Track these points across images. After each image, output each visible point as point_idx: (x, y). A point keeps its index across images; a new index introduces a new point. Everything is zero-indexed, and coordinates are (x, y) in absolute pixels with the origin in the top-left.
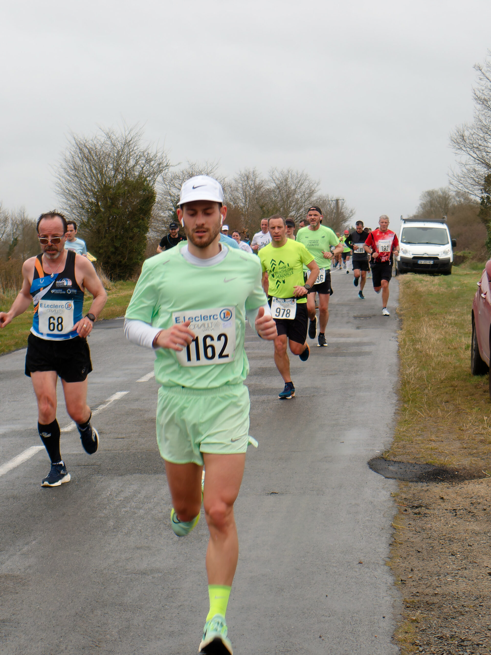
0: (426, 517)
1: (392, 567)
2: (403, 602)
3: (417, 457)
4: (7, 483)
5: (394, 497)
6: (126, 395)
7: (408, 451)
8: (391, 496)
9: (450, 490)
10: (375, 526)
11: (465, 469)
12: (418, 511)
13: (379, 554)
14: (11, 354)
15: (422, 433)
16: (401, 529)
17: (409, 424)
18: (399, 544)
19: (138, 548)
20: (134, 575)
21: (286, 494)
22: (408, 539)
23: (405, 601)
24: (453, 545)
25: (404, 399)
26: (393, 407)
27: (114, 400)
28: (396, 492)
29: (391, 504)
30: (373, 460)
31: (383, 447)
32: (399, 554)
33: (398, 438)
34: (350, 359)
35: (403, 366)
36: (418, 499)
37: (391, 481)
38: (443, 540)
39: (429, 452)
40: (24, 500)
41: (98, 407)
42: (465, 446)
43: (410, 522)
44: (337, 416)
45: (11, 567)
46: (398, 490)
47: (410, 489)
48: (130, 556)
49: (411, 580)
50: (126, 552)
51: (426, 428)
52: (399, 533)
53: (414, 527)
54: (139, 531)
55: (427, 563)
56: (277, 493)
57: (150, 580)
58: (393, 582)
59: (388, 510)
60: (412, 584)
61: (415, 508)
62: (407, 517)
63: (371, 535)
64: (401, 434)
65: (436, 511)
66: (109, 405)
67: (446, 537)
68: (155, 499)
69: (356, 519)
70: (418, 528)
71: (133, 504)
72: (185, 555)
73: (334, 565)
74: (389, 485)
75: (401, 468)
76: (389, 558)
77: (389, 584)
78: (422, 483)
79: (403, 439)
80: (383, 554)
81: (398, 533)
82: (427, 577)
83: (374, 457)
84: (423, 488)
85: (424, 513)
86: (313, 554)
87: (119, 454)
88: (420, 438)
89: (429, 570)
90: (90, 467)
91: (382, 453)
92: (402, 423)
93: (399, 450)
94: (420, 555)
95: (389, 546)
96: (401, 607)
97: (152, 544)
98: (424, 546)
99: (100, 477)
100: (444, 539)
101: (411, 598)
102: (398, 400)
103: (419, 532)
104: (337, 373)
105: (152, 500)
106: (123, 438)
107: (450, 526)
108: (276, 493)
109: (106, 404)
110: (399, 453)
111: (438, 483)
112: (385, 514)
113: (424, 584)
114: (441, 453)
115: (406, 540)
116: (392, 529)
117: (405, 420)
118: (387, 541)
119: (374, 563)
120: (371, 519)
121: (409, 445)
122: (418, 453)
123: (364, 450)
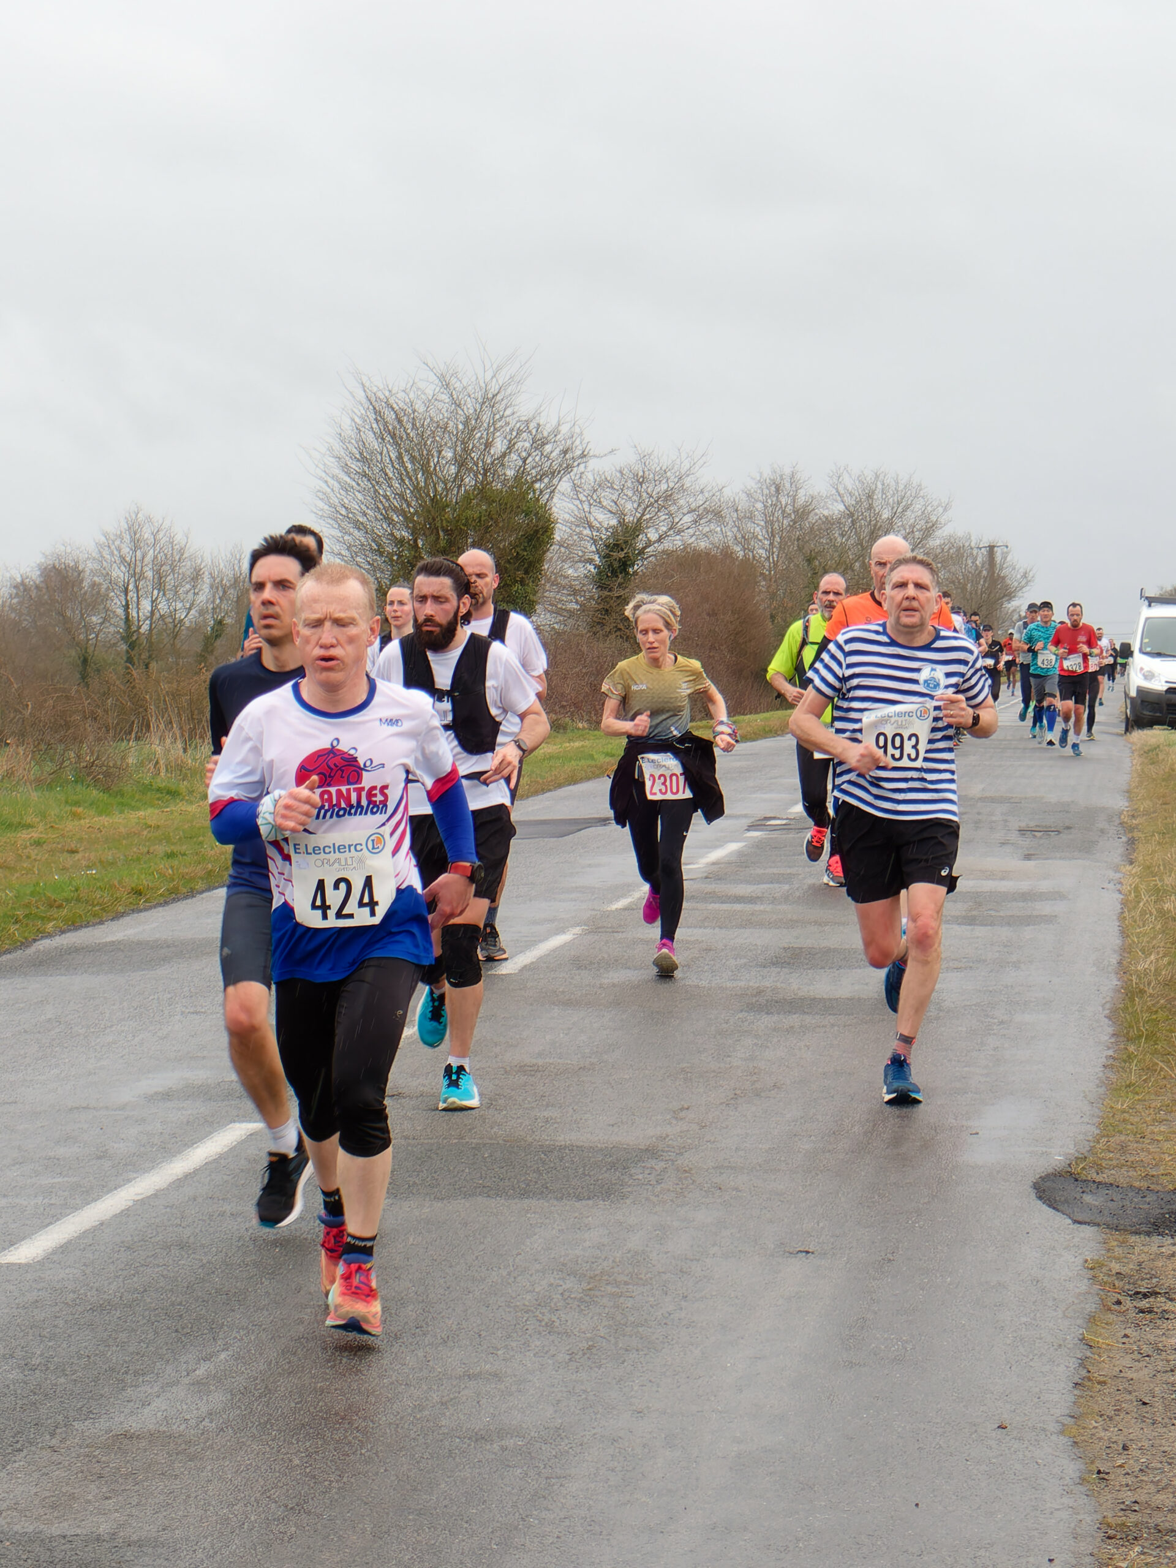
0: (1167, 1319)
1: (1078, 1439)
2: (1098, 1525)
3: (1155, 1173)
4: (168, 1210)
5: (1093, 1268)
7: (1130, 1159)
8: (1085, 1268)
10: (1041, 1339)
12: (1147, 1306)
13: (1048, 1406)
14: (194, 899)
15: (1169, 1118)
16: (1104, 1346)
17: (1137, 1093)
18: (1099, 1383)
19: (471, 1377)
20: (458, 1440)
21: (833, 1254)
22: (1121, 1371)
23: (1104, 1523)
25: (1128, 1033)
26: (1101, 1051)
28: (1097, 1257)
29: (1083, 1286)
30: (1044, 1178)
31: (1072, 1147)
32: (1096, 1407)
33: (1108, 1127)
34: (1004, 933)
35: (1130, 953)
36: (1148, 1276)
37: (1088, 1231)
40: (205, 1253)
43: (1128, 1332)
44: (966, 1069)
45: (165, 1413)
46: (1103, 1252)
47: (1131, 1250)
48: (452, 1396)
49: (1119, 1470)
50: (443, 1385)
52: (1100, 1357)
53: (1135, 1342)
54: (477, 1336)
55: (1164, 1430)
56: (813, 1253)
57: (496, 1454)
58: (1078, 1474)
59: (1076, 1301)
60: (1124, 1481)
61: (1140, 1296)
62: (1121, 1319)
63: (1031, 1360)
64: (1117, 1118)
69: (998, 1321)
70: (1145, 1346)
72: (584, 1396)
73: (939, 1430)
74: (1082, 1239)
75: (1112, 1200)
76: (1073, 1417)
77: (1067, 1481)
78: (1160, 1237)
79: (1120, 1128)
80: (1059, 1406)
81: (1096, 1357)
82: (1160, 1465)
83: (1050, 1170)
84: (1163, 1250)
85: (1159, 1311)
86: (890, 1402)
88: (1163, 1128)
89: (1170, 1448)
91: (1068, 1162)
92: (1120, 1089)
93: (1111, 1155)
94: (1147, 1412)
95: (1074, 1387)
96: (1092, 1536)
97: (506, 1367)
98: (1157, 1389)
101: (1119, 1514)
102: (1114, 1035)
103: (1148, 1356)
104: (971, 964)
105: (511, 1262)
108: (808, 1252)
110: (1110, 1163)
112: (1067, 1309)
113: (1152, 1482)
115: (1115, 1373)
116: (1082, 1346)
117: (1128, 1082)
118: (1069, 1376)
119: (1034, 1428)
120: (1033, 1322)
121: (1135, 1145)
122: (1156, 1165)
123: (1026, 1153)
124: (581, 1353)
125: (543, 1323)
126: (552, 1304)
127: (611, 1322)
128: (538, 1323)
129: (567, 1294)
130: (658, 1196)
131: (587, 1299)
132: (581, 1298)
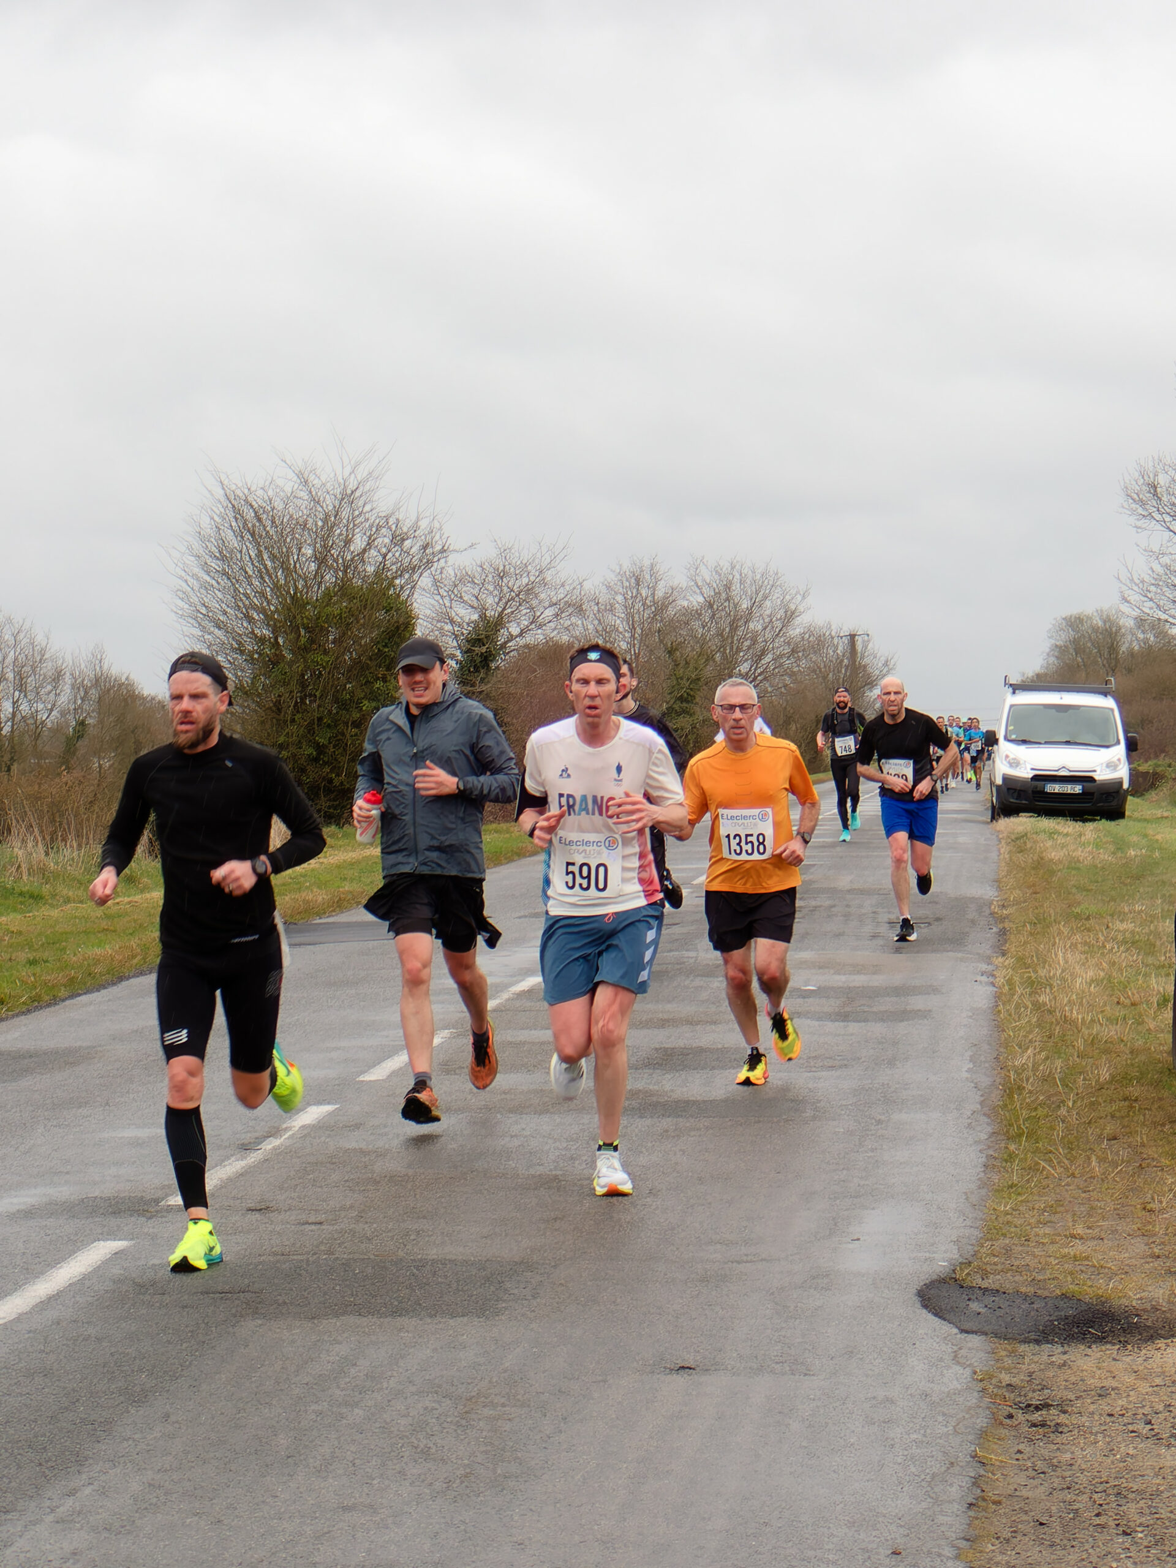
0: (1061, 1432)
3: (1041, 1277)
4: (31, 1335)
5: (983, 1380)
6: (331, 1114)
7: (1016, 1263)
8: (974, 1380)
9: (1120, 1365)
10: (933, 1457)
11: (1158, 1310)
12: (1040, 1419)
13: (942, 1529)
14: (57, 1007)
15: (1053, 1219)
16: (997, 1463)
17: (1019, 1194)
18: (995, 1503)
19: (346, 1509)
21: (716, 1370)
22: (1016, 1490)
24: (1125, 1508)
25: (1007, 1132)
26: (980, 1151)
27: (303, 1126)
28: (985, 1369)
29: (973, 1399)
30: (930, 1285)
31: (956, 1252)
32: (992, 1529)
33: (992, 1230)
34: (878, 1029)
35: (1006, 1048)
36: (1040, 1387)
37: (975, 1341)
38: (1104, 1494)
39: (1068, 1266)
40: (69, 1380)
41: (259, 1144)
42: (1156, 1250)
43: (1021, 1447)
44: (845, 1172)
45: (28, 1555)
46: (992, 1363)
47: (1020, 1361)
48: (325, 1530)
50: (316, 1518)
51: (1062, 1206)
52: (994, 1474)
53: (1029, 1458)
54: (351, 1464)
55: (1061, 1553)
56: (694, 1369)
59: (967, 1416)
61: (1031, 1409)
62: (1014, 1433)
63: (923, 1480)
64: (1001, 1220)
65: (1084, 1419)
66: (288, 1138)
67: (1108, 1485)
68: (391, 1382)
69: (887, 1438)
70: (1039, 1462)
71: (338, 1392)
72: (462, 1528)
73: (831, 1557)
74: (969, 1349)
75: (1000, 1308)
76: (968, 1540)
78: (1050, 1346)
79: (1004, 1231)
80: (954, 1529)
81: (990, 1474)
83: (935, 1277)
84: (1054, 1359)
85: (1052, 1424)
86: (780, 1528)
87: (308, 1260)
88: (1048, 1230)
90: (235, 1296)
91: (952, 1267)
92: (1002, 1190)
93: (996, 1259)
94: (1045, 1534)
95: (968, 1508)
97: (382, 1497)
98: (1053, 1508)
99: (260, 1322)
100: (1105, 1491)
102: (994, 1133)
103: (1043, 1473)
104: (846, 1062)
105: (385, 1385)
106: (321, 1223)
107: (1118, 1456)
108: (690, 1368)
109: (281, 1136)
110: (995, 1268)
111: (1090, 1347)
114: (1099, 1269)
115: (1009, 1492)
116: (975, 1464)
117: (1010, 1183)
118: (963, 1496)
119: (929, 1553)
120: (924, 1439)
121: (1020, 1248)
122: (1043, 1269)
123: (910, 1259)
124: (458, 1481)
125: (419, 1450)
126: (428, 1430)
127: (489, 1448)
128: (414, 1450)
129: (443, 1418)
130: (534, 1311)
131: (464, 1422)
132: (458, 1421)
